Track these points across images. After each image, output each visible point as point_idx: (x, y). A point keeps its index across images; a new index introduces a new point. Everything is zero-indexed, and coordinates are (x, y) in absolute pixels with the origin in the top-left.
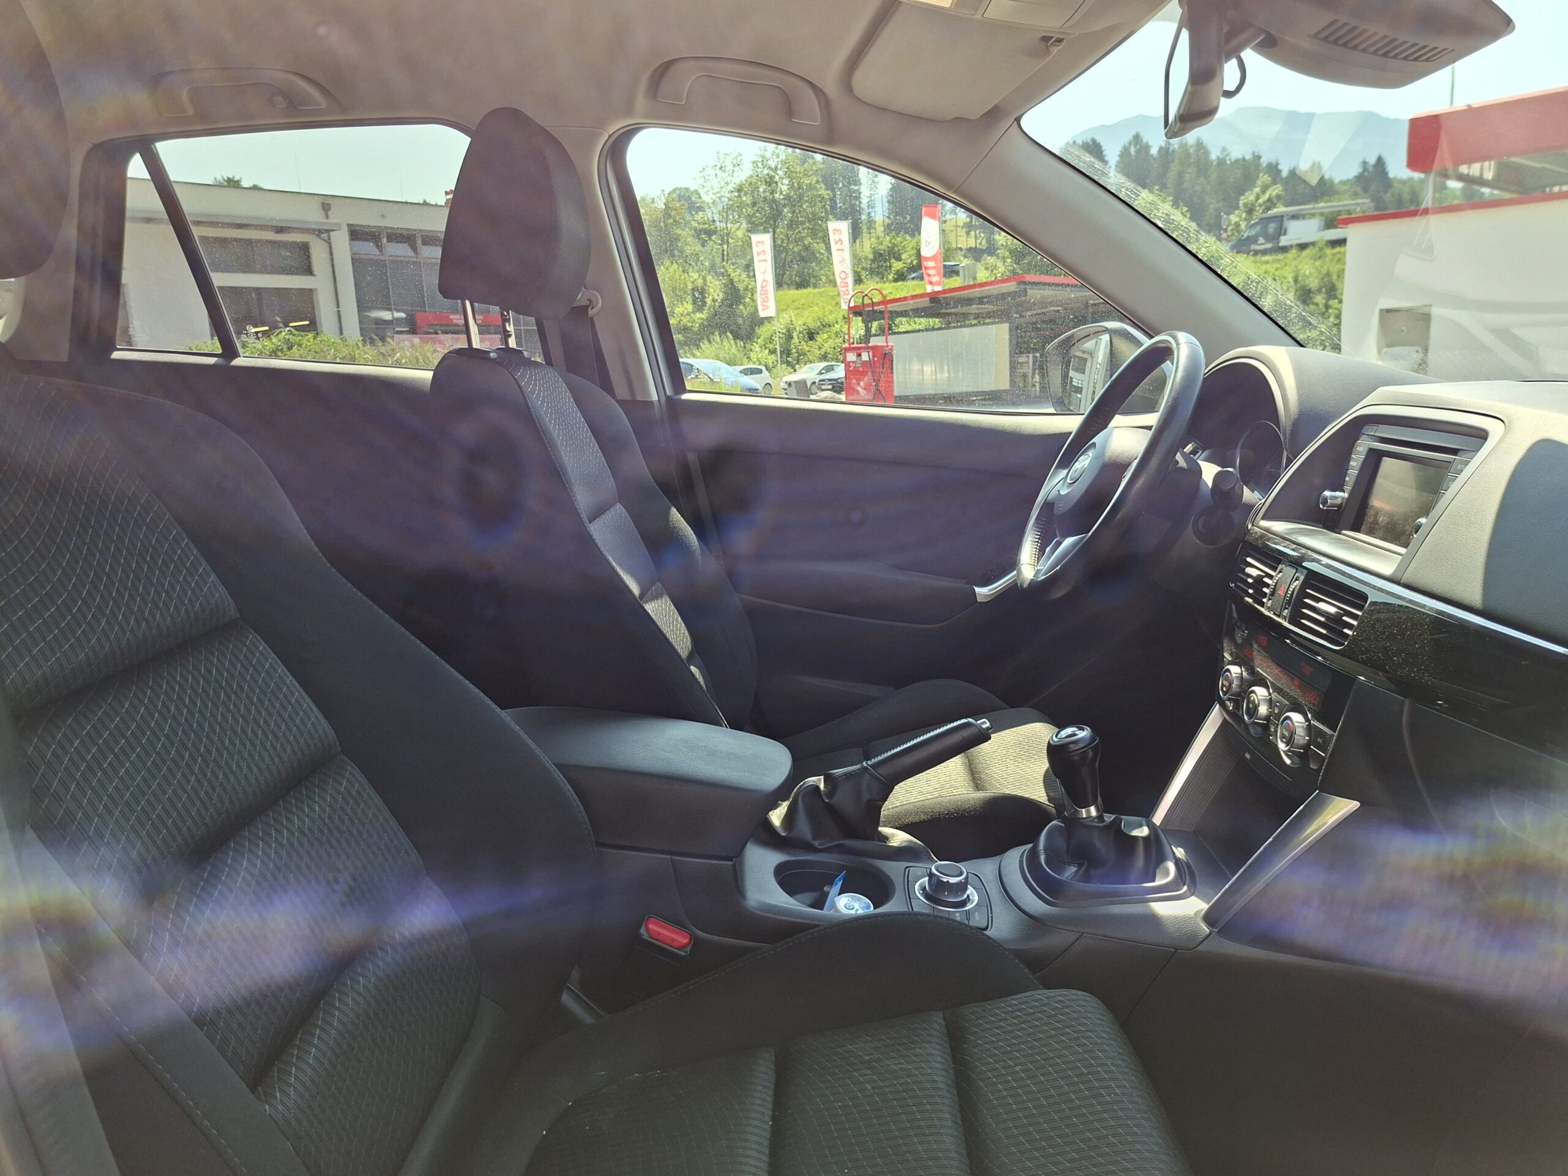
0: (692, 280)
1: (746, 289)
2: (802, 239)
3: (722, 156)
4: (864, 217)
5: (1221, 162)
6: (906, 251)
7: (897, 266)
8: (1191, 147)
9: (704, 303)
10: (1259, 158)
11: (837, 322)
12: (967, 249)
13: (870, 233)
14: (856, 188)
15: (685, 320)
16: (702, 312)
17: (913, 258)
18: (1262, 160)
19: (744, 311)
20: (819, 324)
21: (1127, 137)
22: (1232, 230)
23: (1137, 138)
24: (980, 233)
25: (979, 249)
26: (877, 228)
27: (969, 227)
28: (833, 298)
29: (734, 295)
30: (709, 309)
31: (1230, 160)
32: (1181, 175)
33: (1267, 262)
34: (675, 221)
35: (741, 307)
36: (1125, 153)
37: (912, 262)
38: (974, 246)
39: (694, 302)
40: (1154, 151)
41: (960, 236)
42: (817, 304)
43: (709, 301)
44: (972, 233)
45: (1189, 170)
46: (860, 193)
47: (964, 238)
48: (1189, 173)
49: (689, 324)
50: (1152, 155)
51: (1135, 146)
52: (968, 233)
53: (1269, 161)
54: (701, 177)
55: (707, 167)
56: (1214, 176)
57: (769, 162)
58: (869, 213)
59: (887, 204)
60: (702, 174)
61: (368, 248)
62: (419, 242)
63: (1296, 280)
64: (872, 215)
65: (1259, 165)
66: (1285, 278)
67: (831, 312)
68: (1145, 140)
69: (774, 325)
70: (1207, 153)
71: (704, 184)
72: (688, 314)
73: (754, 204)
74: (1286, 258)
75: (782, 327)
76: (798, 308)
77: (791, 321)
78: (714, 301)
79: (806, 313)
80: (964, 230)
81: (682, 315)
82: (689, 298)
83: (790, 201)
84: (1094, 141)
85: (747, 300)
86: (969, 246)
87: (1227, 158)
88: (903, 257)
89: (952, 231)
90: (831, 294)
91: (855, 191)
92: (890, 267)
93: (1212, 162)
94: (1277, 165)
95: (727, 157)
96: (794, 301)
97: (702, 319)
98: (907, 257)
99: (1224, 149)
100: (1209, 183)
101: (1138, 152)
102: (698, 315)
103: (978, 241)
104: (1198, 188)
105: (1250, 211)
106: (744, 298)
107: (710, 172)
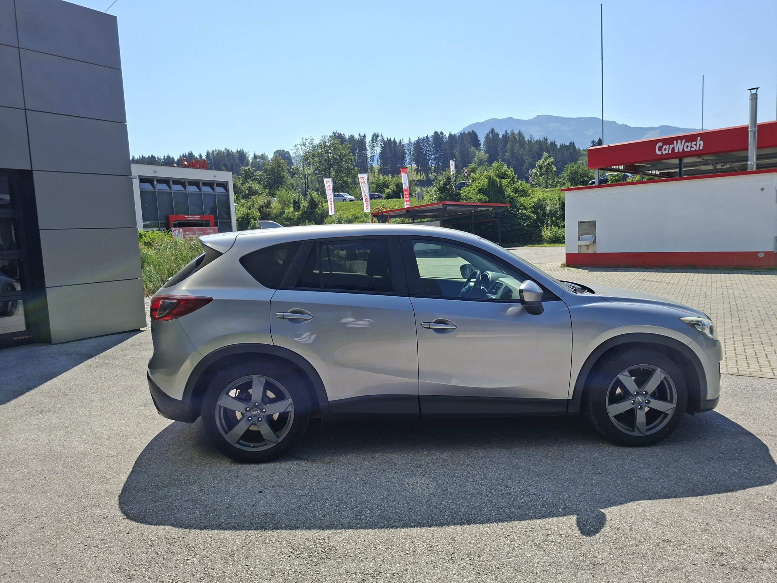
0: (293, 197)
1: (319, 201)
2: (342, 177)
3: (304, 140)
4: (369, 165)
5: (530, 142)
6: (391, 184)
7: (387, 191)
8: (516, 135)
9: (299, 208)
10: (547, 140)
11: (362, 217)
12: (417, 181)
13: (372, 173)
14: (365, 152)
15: (290, 215)
16: (298, 211)
17: (394, 187)
18: (548, 141)
19: (318, 211)
20: (353, 217)
21: (488, 130)
22: (534, 175)
23: (493, 130)
24: (422, 173)
25: (423, 180)
26: (375, 170)
27: (417, 170)
28: (359, 206)
29: (313, 204)
30: (302, 210)
31: (534, 141)
32: (512, 147)
33: (548, 191)
34: (282, 169)
35: (317, 209)
36: (487, 137)
37: (394, 189)
38: (420, 179)
39: (294, 207)
40: (500, 136)
41: (414, 174)
42: (352, 208)
43: (301, 206)
44: (419, 173)
45: (516, 145)
46: (367, 154)
47: (415, 176)
48: (516, 146)
49: (292, 217)
50: (500, 138)
51: (492, 134)
52: (417, 173)
53: (552, 141)
54: (294, 149)
55: (297, 144)
56: (527, 148)
57: (327, 143)
58: (371, 164)
59: (379, 160)
60: (295, 148)
61: (148, 186)
62: (171, 183)
63: (559, 200)
64: (373, 164)
65: (547, 143)
66: (555, 199)
67: (359, 212)
68: (496, 131)
69: (332, 218)
70: (523, 138)
71: (296, 152)
72: (291, 212)
73: (320, 162)
74: (555, 190)
75: (336, 219)
76: (343, 210)
77: (341, 216)
78: (304, 206)
79: (347, 212)
80: (415, 172)
81: (289, 213)
82: (292, 205)
83: (336, 161)
84: (473, 131)
85: (320, 206)
86: (418, 179)
87: (533, 140)
88: (390, 187)
89: (410, 172)
90: (359, 204)
91: (364, 154)
92: (384, 191)
93: (526, 142)
94: (555, 142)
95: (307, 140)
96: (341, 207)
97: (298, 215)
98: (392, 187)
99: (531, 136)
100: (525, 151)
101: (493, 136)
102: (297, 213)
103: (422, 177)
104: (521, 153)
105: (541, 168)
106: (318, 205)
107: (299, 146)
